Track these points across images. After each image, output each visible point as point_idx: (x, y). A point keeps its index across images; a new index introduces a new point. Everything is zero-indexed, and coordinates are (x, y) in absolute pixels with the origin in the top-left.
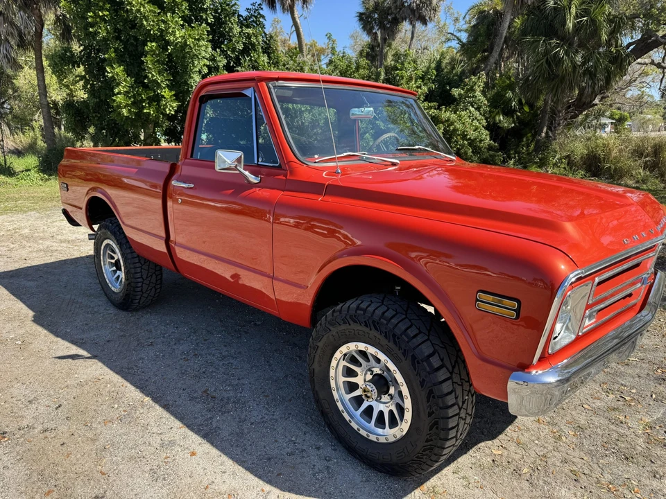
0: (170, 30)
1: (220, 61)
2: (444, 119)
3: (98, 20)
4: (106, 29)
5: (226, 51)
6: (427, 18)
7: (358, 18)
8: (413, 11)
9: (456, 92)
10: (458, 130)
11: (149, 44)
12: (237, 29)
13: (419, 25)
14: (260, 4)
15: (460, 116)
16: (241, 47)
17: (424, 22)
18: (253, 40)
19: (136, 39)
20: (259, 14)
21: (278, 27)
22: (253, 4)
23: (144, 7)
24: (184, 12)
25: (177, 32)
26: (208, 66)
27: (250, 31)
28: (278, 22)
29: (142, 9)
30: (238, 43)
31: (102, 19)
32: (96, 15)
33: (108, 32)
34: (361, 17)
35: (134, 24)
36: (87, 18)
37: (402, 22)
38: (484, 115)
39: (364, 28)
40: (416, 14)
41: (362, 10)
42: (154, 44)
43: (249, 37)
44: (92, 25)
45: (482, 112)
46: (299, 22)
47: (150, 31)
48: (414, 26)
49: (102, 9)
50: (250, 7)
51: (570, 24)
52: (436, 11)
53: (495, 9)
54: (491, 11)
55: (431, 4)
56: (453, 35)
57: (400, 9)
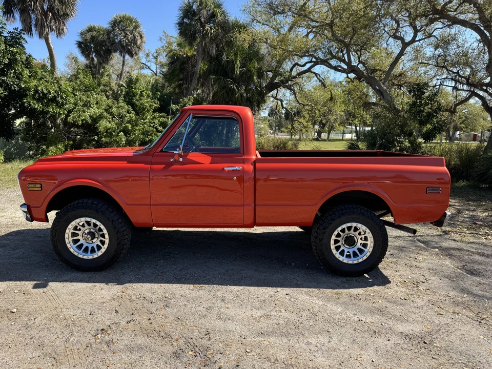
6: (133, 53)
7: (77, 45)
8: (123, 47)
9: (174, 107)
12: (3, 47)
14: (22, 30)
17: (131, 55)
18: (17, 57)
20: (21, 36)
22: (16, 29)
27: (15, 50)
34: (80, 44)
40: (125, 49)
41: (80, 40)
43: (13, 54)
46: (52, 46)
48: (124, 57)
50: (12, 30)
51: (237, 71)
52: (139, 48)
53: (187, 55)
54: (185, 56)
55: (136, 44)
56: (145, 65)
57: (113, 43)
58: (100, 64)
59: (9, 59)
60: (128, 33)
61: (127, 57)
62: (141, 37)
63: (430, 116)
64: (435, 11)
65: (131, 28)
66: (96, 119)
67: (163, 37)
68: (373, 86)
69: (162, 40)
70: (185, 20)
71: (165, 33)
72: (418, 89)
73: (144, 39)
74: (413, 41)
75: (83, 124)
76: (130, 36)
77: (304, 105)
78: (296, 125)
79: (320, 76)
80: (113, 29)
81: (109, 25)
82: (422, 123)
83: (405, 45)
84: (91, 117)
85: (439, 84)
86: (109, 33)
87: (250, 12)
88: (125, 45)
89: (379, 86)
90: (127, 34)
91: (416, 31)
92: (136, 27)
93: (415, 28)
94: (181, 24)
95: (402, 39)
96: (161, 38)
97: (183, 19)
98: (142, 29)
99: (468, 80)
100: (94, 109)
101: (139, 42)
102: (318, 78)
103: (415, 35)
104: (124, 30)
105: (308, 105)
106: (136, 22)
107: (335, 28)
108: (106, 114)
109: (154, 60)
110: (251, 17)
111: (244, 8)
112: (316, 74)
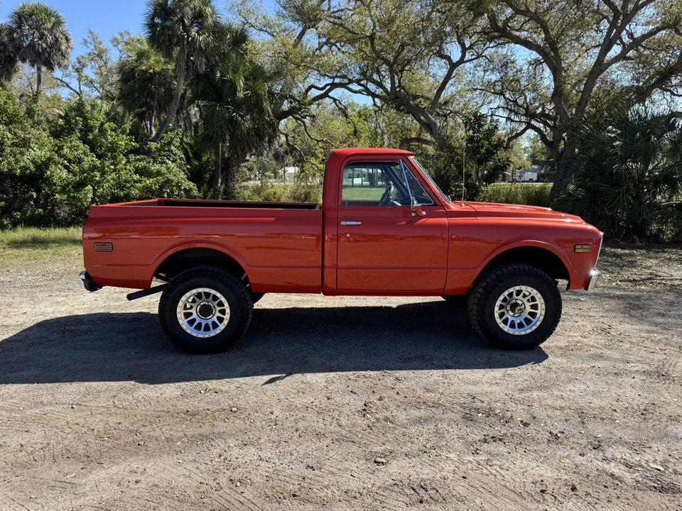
6: (55, 63)
17: (51, 67)
40: (42, 57)
48: (39, 70)
51: (241, 94)
52: (64, 56)
53: (154, 69)
54: (152, 71)
55: (59, 50)
56: (61, 81)
57: (18, 48)
60: (46, 33)
61: (44, 69)
62: (67, 40)
63: (490, 153)
64: (497, 29)
65: (49, 25)
66: (42, 166)
67: (89, 40)
68: (417, 117)
69: (88, 45)
70: (157, 20)
71: (92, 33)
72: (475, 121)
73: (71, 44)
74: (462, 61)
75: (23, 174)
76: (50, 39)
77: (318, 141)
78: (307, 166)
79: (340, 102)
80: (20, 27)
81: (10, 20)
82: (481, 162)
83: (453, 66)
84: (34, 162)
85: (490, 114)
86: (11, 31)
87: (240, 12)
88: (40, 50)
89: (427, 117)
90: (43, 34)
91: (464, 50)
92: (58, 23)
93: (463, 45)
94: (152, 26)
95: (448, 58)
96: (85, 42)
97: (153, 19)
98: (66, 27)
99: (527, 109)
100: (35, 151)
101: (63, 48)
102: (337, 106)
103: (463, 56)
104: (38, 28)
105: (322, 141)
106: (57, 17)
107: (376, 42)
108: (56, 158)
109: (76, 74)
110: (243, 20)
111: (230, 5)
112: (335, 100)
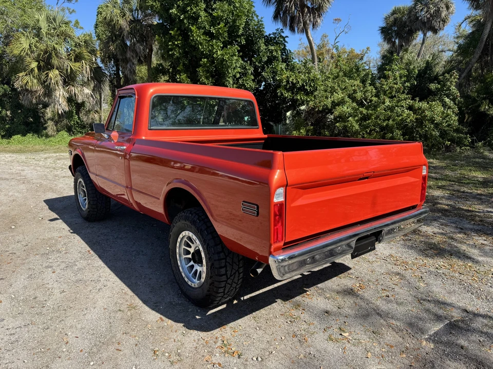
0: (214, 51)
1: (249, 69)
2: (416, 108)
3: (175, 46)
4: (179, 52)
5: (255, 62)
8: (424, 23)
9: (433, 86)
10: (427, 116)
11: (203, 60)
12: (263, 47)
13: (429, 34)
14: (282, 29)
15: (431, 105)
16: (265, 59)
17: (435, 31)
18: (275, 54)
19: (196, 58)
21: (326, 40)
22: (277, 30)
23: (200, 37)
24: (225, 39)
25: (219, 52)
26: (240, 73)
28: (325, 36)
29: (198, 39)
30: (263, 56)
31: (177, 45)
32: (174, 44)
33: (180, 54)
34: (383, 30)
35: (195, 48)
36: (168, 46)
37: (416, 32)
38: (458, 105)
39: (385, 39)
40: (427, 25)
41: (384, 25)
42: (206, 60)
43: (271, 52)
44: (171, 50)
45: (457, 102)
47: (203, 52)
48: (425, 35)
49: (177, 41)
50: (275, 31)
52: (445, 22)
58: (401, 46)
59: (268, 57)
80: (415, 6)
88: (426, 21)
90: (429, 8)
100: (338, 94)
104: (426, 5)
108: (346, 99)
